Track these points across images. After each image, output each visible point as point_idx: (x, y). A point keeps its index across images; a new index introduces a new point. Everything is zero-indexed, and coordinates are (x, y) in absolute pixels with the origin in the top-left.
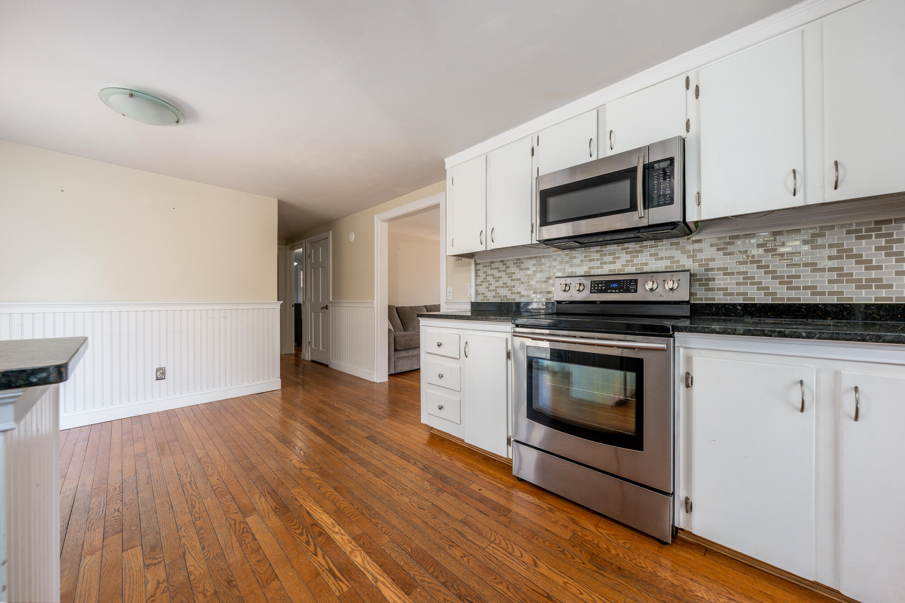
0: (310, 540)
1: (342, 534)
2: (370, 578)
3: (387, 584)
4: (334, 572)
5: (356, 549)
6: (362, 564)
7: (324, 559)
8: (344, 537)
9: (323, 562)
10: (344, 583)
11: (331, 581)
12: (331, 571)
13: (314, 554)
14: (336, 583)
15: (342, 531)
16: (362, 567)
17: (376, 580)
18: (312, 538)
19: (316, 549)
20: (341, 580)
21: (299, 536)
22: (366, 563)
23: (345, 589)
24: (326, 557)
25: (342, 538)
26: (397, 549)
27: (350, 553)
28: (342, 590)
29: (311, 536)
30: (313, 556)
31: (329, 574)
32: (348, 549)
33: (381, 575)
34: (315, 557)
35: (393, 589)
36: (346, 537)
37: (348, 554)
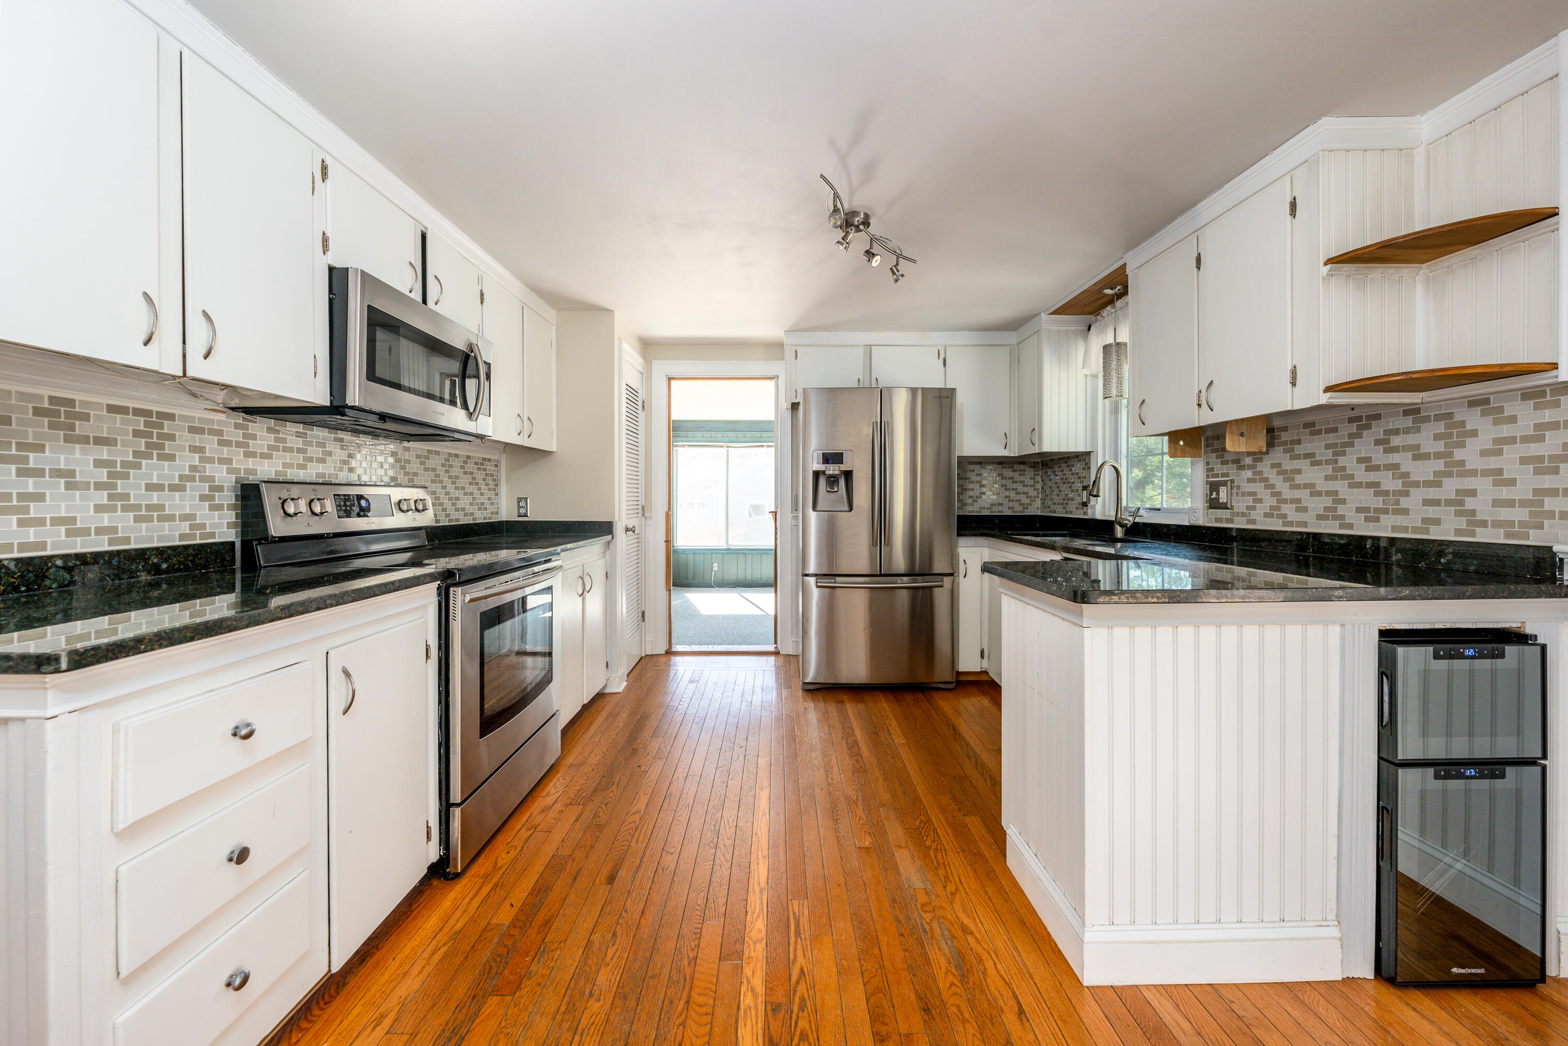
0: (796, 1009)
1: (749, 981)
2: (765, 897)
3: (756, 880)
4: (796, 930)
5: (750, 941)
6: (761, 916)
7: (795, 956)
8: (750, 974)
9: (799, 952)
10: (793, 910)
11: (804, 921)
12: (798, 933)
13: (805, 975)
14: (801, 914)
15: (743, 989)
16: (763, 914)
17: (761, 891)
18: (792, 1012)
19: (798, 983)
20: (794, 914)
21: (810, 1033)
22: (756, 914)
23: (796, 903)
24: (792, 956)
25: (753, 973)
26: (712, 905)
27: (760, 941)
28: (799, 904)
29: (791, 1018)
30: (806, 973)
31: (802, 932)
32: (761, 947)
33: (754, 891)
34: (805, 969)
35: (757, 873)
36: (748, 971)
37: (764, 942)
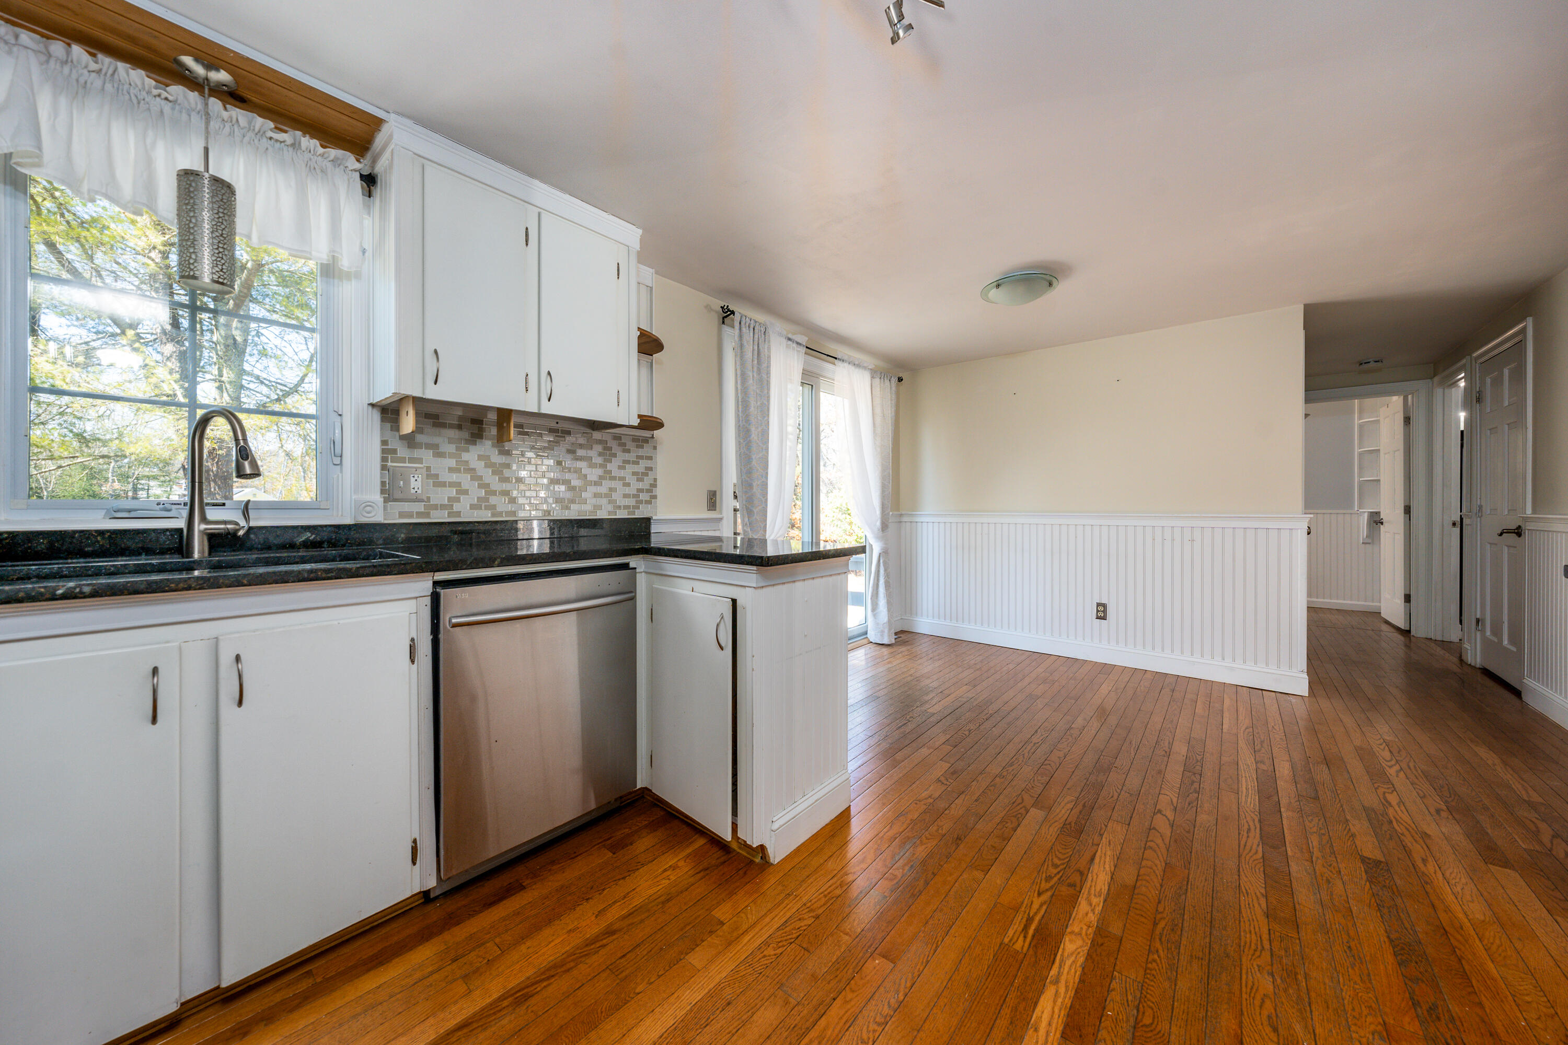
0: (1056, 879)
1: (1093, 910)
2: (1054, 971)
3: (1060, 1000)
4: (1030, 924)
5: (1085, 938)
6: (1066, 954)
7: (1041, 906)
8: (1091, 915)
9: (1036, 906)
10: (1024, 941)
11: (1017, 926)
12: (1030, 920)
13: (1039, 891)
14: (1018, 933)
15: (1099, 909)
16: (1062, 955)
17: (1056, 982)
18: (1059, 879)
19: (1047, 890)
20: (1025, 937)
21: (1050, 865)
22: (1073, 958)
23: (1018, 946)
24: (1044, 907)
25: (1087, 914)
26: (1130, 998)
27: (1072, 933)
28: (1013, 944)
29: (1061, 877)
30: (1036, 892)
31: (1025, 919)
32: (1074, 927)
33: (1067, 987)
34: (1036, 895)
35: (1056, 1011)
36: (1093, 918)
37: (1069, 930)
